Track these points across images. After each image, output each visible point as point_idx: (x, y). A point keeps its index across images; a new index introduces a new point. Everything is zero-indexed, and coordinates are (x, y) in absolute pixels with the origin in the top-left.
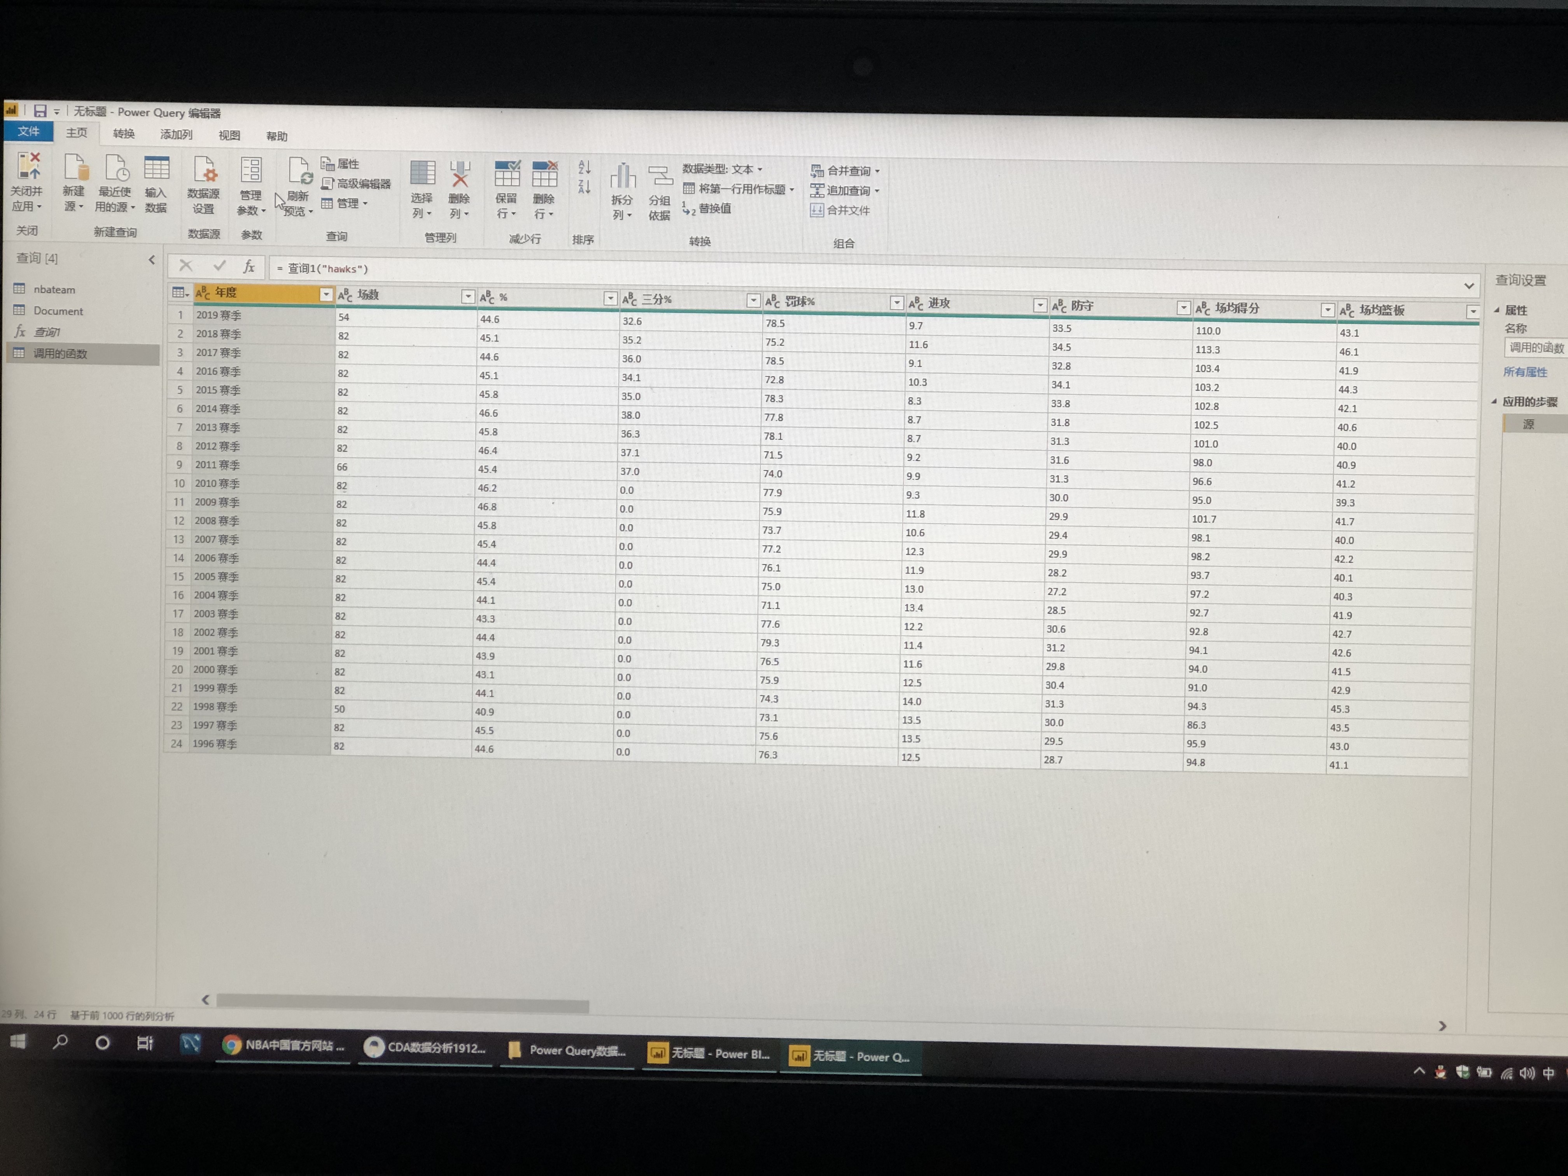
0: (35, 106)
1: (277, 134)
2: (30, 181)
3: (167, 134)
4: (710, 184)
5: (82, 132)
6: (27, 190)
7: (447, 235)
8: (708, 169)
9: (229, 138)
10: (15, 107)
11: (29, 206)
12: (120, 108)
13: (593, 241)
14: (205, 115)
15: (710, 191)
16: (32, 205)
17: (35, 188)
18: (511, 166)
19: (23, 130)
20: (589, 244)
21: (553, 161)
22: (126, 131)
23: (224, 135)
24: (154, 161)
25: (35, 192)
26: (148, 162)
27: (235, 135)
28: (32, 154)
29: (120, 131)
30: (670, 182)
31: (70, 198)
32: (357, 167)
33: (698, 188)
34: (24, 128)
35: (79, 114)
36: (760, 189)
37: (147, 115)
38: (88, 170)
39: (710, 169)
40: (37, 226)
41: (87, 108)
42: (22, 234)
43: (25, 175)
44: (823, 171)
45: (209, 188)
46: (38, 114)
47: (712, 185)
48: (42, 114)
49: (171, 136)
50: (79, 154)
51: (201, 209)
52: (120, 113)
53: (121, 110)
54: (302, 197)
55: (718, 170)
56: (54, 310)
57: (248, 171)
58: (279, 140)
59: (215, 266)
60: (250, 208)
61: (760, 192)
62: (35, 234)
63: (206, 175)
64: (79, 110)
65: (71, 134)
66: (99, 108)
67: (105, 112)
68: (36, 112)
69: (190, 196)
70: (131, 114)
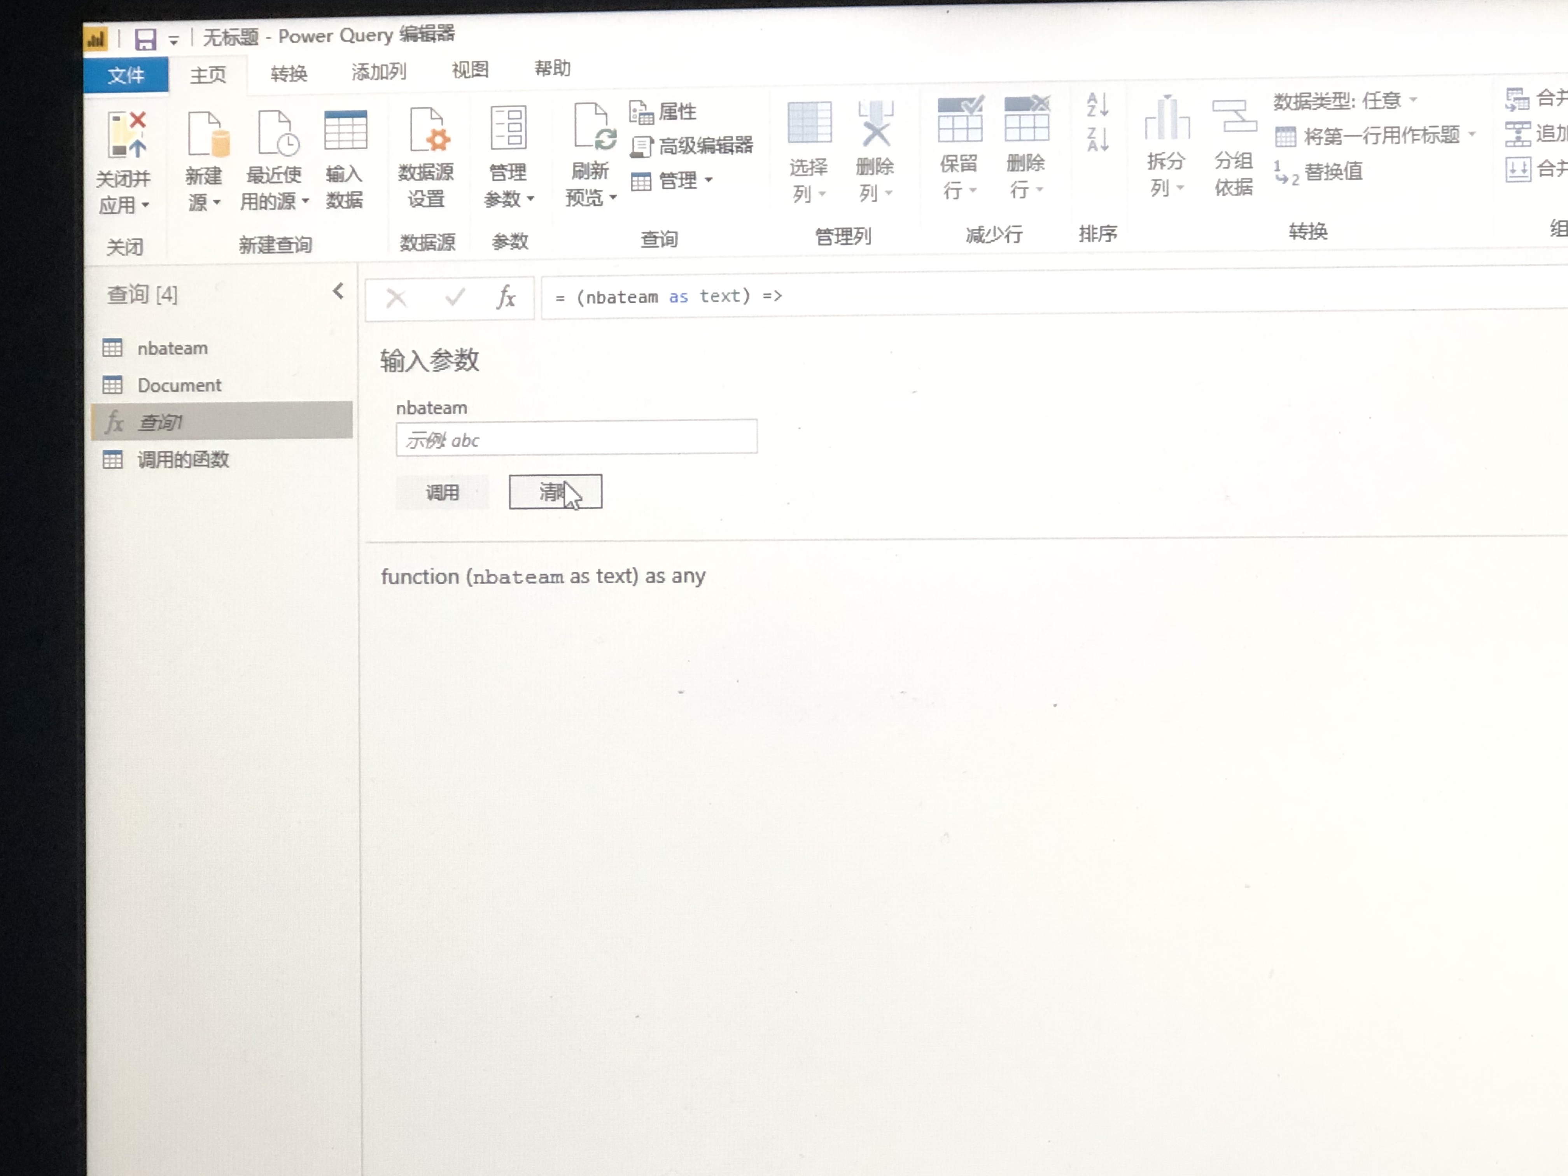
0: (137, 31)
1: (553, 65)
2: (130, 162)
3: (362, 72)
4: (1324, 129)
5: (218, 74)
6: (125, 176)
7: (854, 232)
8: (1319, 102)
9: (470, 74)
10: (102, 34)
11: (128, 204)
12: (281, 31)
13: (1115, 235)
14: (427, 35)
15: (1323, 141)
16: (133, 202)
17: (139, 174)
18: (966, 106)
19: (117, 74)
20: (1109, 241)
21: (1042, 95)
22: (292, 68)
23: (459, 70)
24: (341, 119)
25: (138, 180)
26: (330, 121)
27: (480, 68)
28: (133, 115)
29: (283, 69)
30: (1252, 126)
31: (199, 188)
32: (693, 116)
33: (1302, 136)
34: (118, 70)
35: (211, 43)
36: (1414, 135)
37: (329, 40)
38: (229, 137)
39: (1322, 101)
40: (141, 240)
41: (225, 32)
42: (116, 253)
43: (120, 151)
44: (1528, 99)
45: (435, 162)
46: (142, 45)
47: (1328, 130)
48: (149, 46)
49: (370, 75)
50: (211, 112)
51: (423, 200)
52: (281, 38)
53: (284, 34)
54: (597, 173)
55: (1337, 103)
56: (171, 384)
57: (502, 130)
58: (555, 73)
59: (448, 299)
60: (507, 194)
61: (1414, 140)
62: (139, 252)
63: (431, 140)
64: (212, 36)
65: (199, 77)
66: (245, 32)
67: (257, 38)
68: (138, 42)
69: (403, 177)
70: (302, 40)
